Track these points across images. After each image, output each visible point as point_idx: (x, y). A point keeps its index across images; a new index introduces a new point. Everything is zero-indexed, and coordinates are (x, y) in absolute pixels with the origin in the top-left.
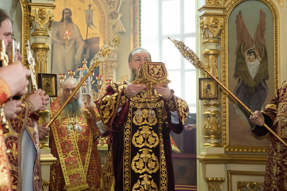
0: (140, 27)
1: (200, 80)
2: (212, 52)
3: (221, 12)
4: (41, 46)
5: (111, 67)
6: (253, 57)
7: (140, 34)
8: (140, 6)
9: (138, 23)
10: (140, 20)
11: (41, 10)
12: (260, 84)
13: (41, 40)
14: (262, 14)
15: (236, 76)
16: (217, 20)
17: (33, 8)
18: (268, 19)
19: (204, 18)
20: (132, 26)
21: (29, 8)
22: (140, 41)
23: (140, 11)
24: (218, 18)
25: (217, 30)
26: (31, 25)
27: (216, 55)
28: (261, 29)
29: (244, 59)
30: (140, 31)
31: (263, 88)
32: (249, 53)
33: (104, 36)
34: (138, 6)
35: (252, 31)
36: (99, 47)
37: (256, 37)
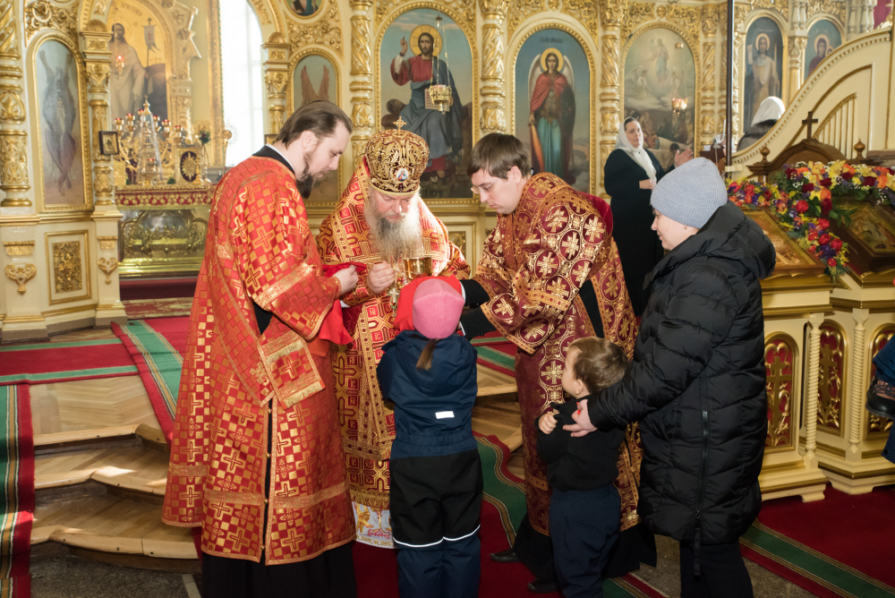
0: (220, 50)
1: (266, 136)
2: (277, 108)
3: (285, 67)
4: (99, 103)
5: (183, 104)
7: (221, 60)
8: (219, 21)
9: (218, 44)
10: (220, 40)
11: (97, 67)
13: (98, 96)
14: (326, 71)
16: (280, 75)
17: (88, 64)
18: (331, 76)
19: (268, 73)
20: (209, 48)
21: (84, 64)
22: (221, 69)
23: (219, 28)
24: (282, 73)
25: (281, 86)
26: (87, 80)
27: (282, 111)
28: (325, 85)
30: (220, 55)
33: (172, 63)
34: (217, 21)
36: (165, 78)
37: (321, 92)
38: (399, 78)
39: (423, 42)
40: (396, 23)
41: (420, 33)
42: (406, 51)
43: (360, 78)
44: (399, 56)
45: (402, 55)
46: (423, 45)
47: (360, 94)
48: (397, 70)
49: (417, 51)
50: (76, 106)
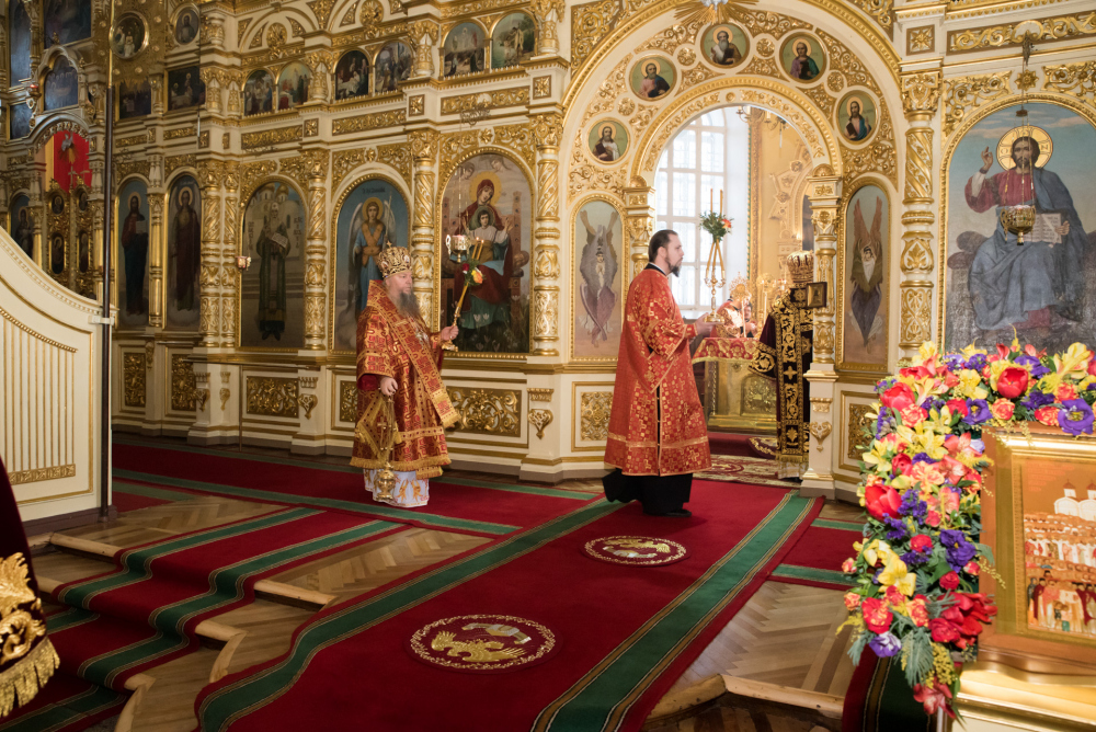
2: (825, 252)
3: (832, 203)
4: (639, 257)
6: (869, 255)
12: (875, 289)
13: (639, 251)
14: (879, 202)
15: (853, 279)
17: (629, 220)
24: (828, 211)
28: (877, 221)
29: (860, 258)
31: (877, 293)
32: (865, 250)
35: (868, 224)
37: (873, 231)
38: (977, 203)
39: (1019, 149)
40: (976, 131)
41: (1015, 139)
42: (990, 165)
43: (917, 207)
44: (978, 174)
45: (983, 171)
46: (1018, 154)
47: (917, 228)
48: (975, 192)
49: (1008, 164)
50: (618, 261)
